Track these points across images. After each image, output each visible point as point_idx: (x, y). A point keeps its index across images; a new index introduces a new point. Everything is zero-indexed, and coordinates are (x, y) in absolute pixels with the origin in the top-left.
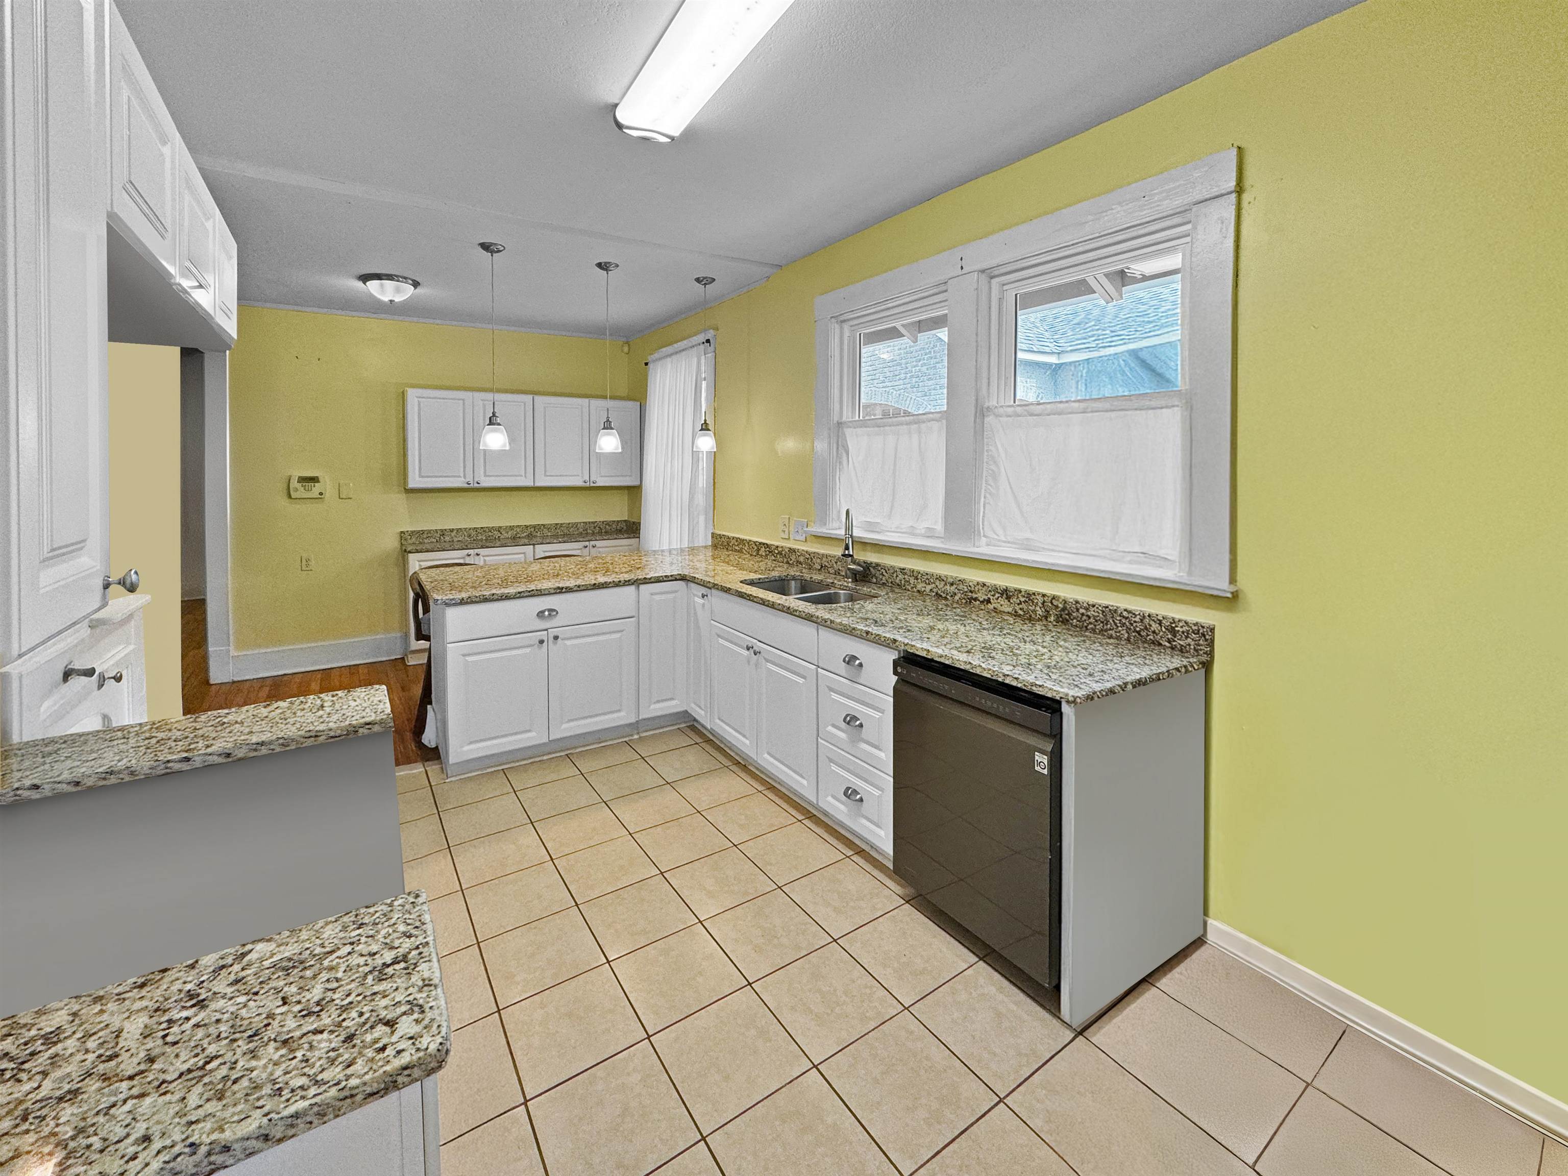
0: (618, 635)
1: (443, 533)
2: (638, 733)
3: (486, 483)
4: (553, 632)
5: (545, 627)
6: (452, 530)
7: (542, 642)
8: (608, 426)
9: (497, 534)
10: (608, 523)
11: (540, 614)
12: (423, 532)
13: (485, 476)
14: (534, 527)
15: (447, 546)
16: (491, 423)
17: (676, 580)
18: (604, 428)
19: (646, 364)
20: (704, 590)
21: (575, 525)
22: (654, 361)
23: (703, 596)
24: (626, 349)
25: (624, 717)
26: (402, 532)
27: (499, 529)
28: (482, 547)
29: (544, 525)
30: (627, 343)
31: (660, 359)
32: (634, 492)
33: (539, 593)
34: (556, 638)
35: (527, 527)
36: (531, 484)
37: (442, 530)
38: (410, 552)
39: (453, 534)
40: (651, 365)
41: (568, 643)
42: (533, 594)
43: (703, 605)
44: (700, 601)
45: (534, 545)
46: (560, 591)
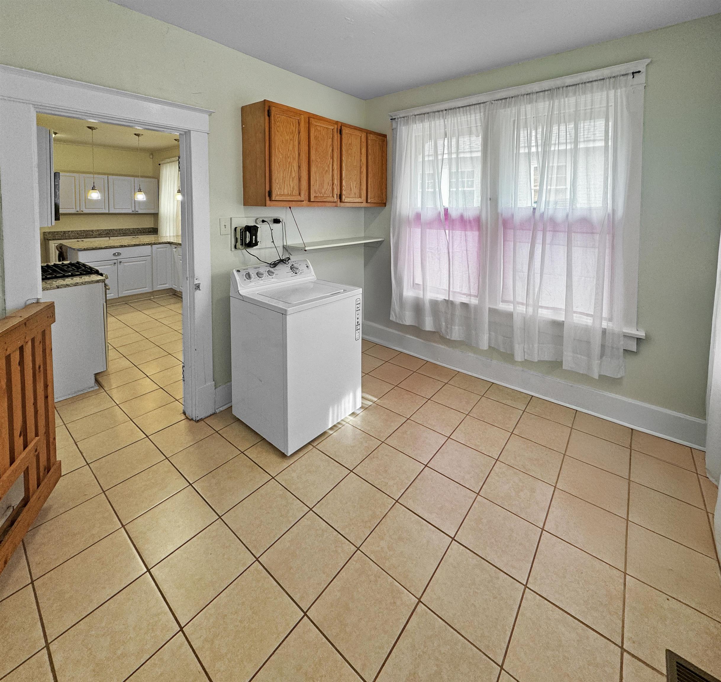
0: (144, 262)
1: (65, 232)
2: (153, 296)
3: (86, 211)
4: (119, 260)
5: (116, 258)
6: (69, 231)
7: (115, 263)
8: (140, 191)
9: (91, 233)
10: (144, 229)
11: (114, 254)
12: (55, 232)
13: (86, 208)
14: (109, 230)
15: (67, 237)
16: (93, 189)
17: (166, 243)
18: (138, 192)
19: (159, 164)
20: (176, 246)
21: (129, 229)
22: (163, 164)
23: (175, 248)
24: (151, 157)
25: (148, 289)
26: (44, 232)
27: (92, 231)
28: (84, 238)
29: (114, 229)
30: (152, 154)
31: (165, 163)
32: (156, 216)
33: (114, 247)
34: (120, 262)
35: (105, 230)
36: (107, 212)
37: (64, 232)
38: (50, 240)
39: (70, 233)
40: (161, 165)
41: (125, 264)
42: (111, 247)
43: (176, 251)
44: (175, 250)
45: (109, 237)
46: (122, 246)
